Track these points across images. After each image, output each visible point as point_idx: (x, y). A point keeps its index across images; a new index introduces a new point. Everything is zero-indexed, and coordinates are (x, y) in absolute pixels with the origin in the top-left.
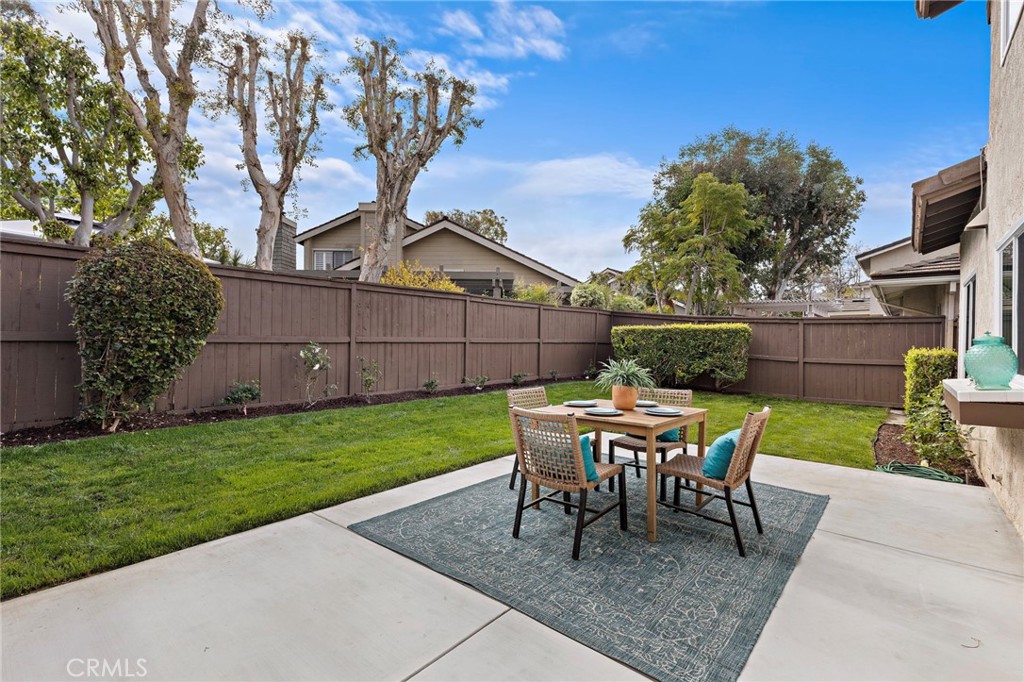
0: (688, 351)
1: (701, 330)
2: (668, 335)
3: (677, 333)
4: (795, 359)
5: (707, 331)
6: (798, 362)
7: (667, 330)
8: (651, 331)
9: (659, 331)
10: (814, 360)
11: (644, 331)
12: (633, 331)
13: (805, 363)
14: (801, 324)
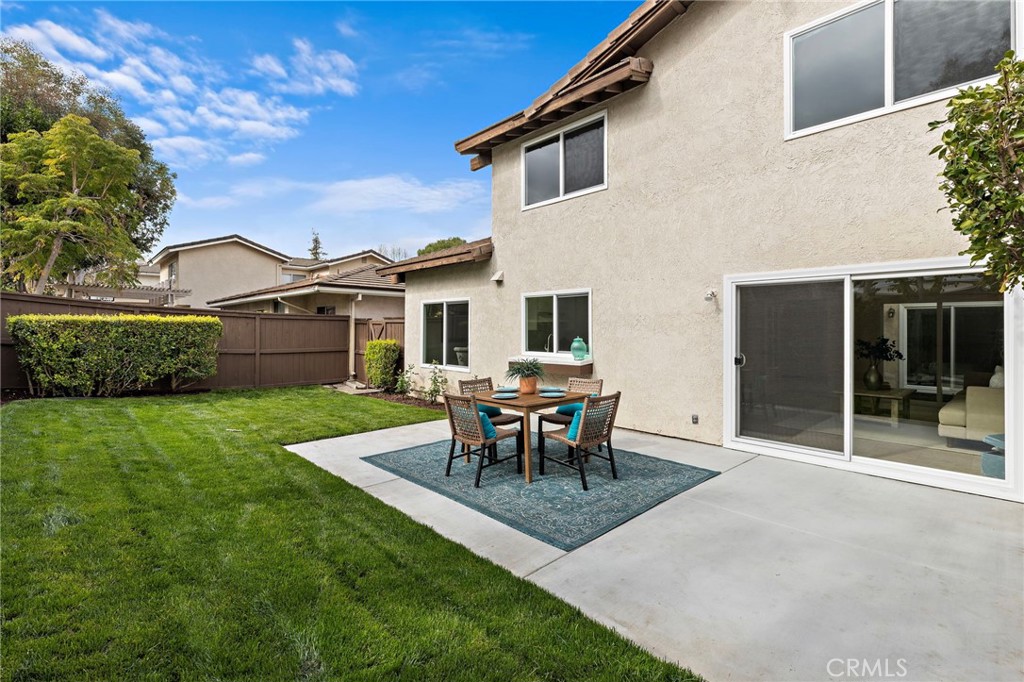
0: (158, 349)
1: (173, 323)
2: (131, 329)
3: (143, 327)
4: (252, 351)
5: (180, 324)
6: (255, 354)
7: (130, 323)
8: (105, 323)
9: (118, 324)
10: (269, 351)
11: (94, 323)
12: (75, 324)
13: (261, 354)
14: (258, 318)
